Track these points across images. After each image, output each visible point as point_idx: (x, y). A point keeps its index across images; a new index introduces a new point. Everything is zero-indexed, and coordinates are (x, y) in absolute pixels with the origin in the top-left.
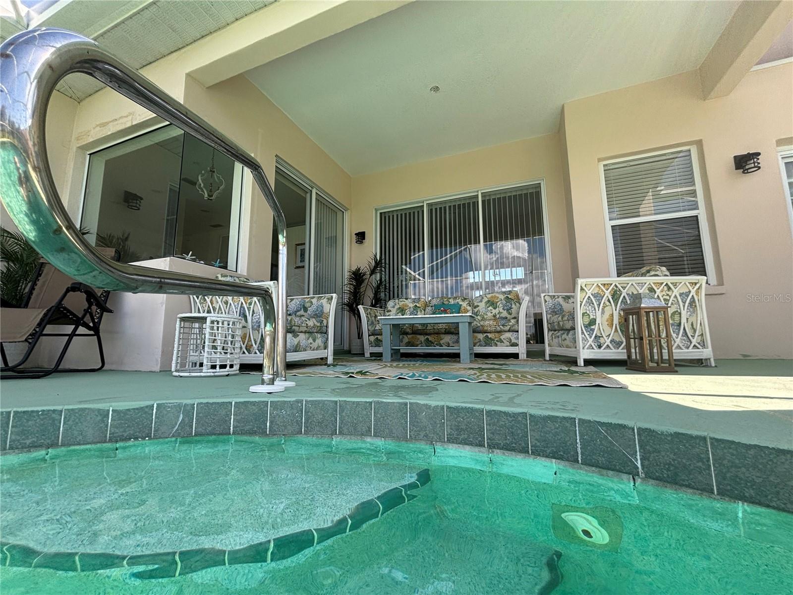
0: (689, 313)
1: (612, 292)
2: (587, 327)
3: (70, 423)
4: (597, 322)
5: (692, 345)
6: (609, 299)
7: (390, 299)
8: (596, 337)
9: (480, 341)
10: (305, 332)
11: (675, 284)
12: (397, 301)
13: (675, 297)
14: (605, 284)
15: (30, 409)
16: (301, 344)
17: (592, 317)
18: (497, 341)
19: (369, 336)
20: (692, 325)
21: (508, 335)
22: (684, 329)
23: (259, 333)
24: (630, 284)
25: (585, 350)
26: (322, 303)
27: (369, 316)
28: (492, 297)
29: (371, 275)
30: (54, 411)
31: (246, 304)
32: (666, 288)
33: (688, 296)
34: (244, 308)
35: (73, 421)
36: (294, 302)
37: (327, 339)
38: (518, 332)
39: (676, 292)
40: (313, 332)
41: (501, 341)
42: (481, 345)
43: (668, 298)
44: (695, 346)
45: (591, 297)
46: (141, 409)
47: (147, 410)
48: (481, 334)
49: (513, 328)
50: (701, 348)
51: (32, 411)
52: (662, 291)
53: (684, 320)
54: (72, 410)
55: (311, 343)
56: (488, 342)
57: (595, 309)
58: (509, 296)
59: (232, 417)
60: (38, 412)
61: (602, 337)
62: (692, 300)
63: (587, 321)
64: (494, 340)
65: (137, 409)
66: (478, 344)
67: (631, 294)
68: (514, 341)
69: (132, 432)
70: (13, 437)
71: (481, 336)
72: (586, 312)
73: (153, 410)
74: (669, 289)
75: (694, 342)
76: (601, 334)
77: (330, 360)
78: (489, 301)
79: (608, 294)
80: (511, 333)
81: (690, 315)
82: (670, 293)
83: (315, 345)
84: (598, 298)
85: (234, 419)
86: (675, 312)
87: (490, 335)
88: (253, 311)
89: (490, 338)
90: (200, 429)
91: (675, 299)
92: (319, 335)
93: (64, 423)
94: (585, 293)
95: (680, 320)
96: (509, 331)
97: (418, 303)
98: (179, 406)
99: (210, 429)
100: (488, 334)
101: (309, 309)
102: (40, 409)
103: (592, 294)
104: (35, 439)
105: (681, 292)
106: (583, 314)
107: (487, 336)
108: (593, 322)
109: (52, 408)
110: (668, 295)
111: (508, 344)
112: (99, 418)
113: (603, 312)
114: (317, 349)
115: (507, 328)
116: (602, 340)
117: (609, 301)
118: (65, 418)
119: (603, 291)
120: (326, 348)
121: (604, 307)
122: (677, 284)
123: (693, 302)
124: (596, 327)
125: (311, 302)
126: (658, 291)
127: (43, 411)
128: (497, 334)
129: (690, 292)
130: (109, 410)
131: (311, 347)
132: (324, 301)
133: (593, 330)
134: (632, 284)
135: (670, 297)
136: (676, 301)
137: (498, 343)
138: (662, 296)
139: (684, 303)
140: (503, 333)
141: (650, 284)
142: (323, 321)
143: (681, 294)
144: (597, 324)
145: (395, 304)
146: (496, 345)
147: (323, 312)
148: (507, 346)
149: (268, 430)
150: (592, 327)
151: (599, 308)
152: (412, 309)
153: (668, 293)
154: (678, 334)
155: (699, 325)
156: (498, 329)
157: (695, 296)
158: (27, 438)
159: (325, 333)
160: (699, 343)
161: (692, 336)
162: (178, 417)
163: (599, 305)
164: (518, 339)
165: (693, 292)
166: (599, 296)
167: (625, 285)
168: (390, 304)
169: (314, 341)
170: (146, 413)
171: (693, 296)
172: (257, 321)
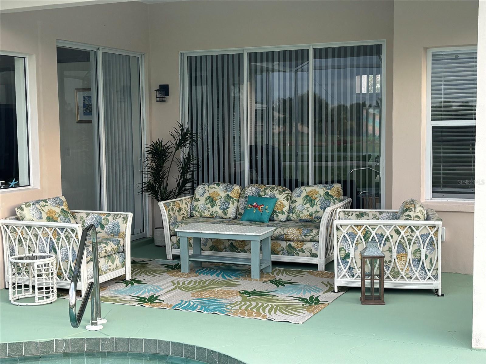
0: (429, 251)
1: (364, 232)
2: (343, 260)
3: (26, 347)
4: (351, 256)
5: (428, 277)
6: (361, 238)
7: (198, 185)
8: (349, 268)
9: (283, 250)
10: (105, 257)
11: (417, 227)
12: (206, 187)
13: (417, 237)
14: (358, 226)
15: (13, 342)
16: (102, 269)
17: (347, 251)
18: (299, 250)
19: (171, 236)
20: (431, 260)
21: (309, 245)
22: (423, 263)
23: (68, 264)
24: (379, 226)
25: (339, 279)
26: (118, 222)
27: (171, 213)
28: (311, 191)
29: (177, 149)
30: (20, 343)
31: (55, 239)
32: (409, 230)
33: (427, 237)
34: (53, 242)
35: (27, 346)
36: (90, 217)
37: (125, 258)
38: (318, 242)
39: (417, 233)
40: (111, 255)
41: (303, 251)
42: (283, 254)
43: (411, 238)
44: (430, 278)
45: (346, 236)
46: (50, 341)
47: (51, 342)
48: (285, 242)
49: (314, 239)
50: (434, 280)
51: (14, 343)
52: (407, 233)
53: (423, 257)
54: (26, 342)
55: (110, 266)
56: (291, 251)
57: (350, 246)
58: (329, 191)
59: (85, 344)
60: (15, 343)
61: (355, 268)
62: (431, 240)
63: (343, 254)
64: (296, 249)
65: (48, 341)
66: (281, 253)
67: (380, 234)
68: (314, 251)
69: (47, 350)
70: (9, 352)
71: (284, 244)
72: (343, 248)
73: (54, 342)
74: (412, 231)
75: (429, 274)
76: (354, 266)
77: (128, 277)
78: (307, 196)
79: (360, 234)
80: (312, 243)
81: (430, 253)
82: (412, 234)
83: (114, 266)
84: (352, 237)
85: (86, 345)
86: (417, 250)
87: (293, 244)
88: (61, 245)
89: (293, 248)
90: (73, 349)
91: (417, 239)
92: (117, 256)
93: (24, 347)
94: (341, 232)
95: (421, 256)
96: (311, 241)
97: (230, 191)
98: (64, 340)
99: (76, 349)
100: (292, 243)
101: (106, 226)
102: (16, 342)
103: (347, 234)
104: (16, 353)
105: (423, 234)
106: (340, 249)
107: (290, 245)
108: (347, 256)
109: (19, 341)
110: (411, 235)
111: (309, 254)
112: (35, 345)
113: (356, 248)
114: (116, 269)
115: (309, 238)
116: (354, 271)
117: (361, 239)
118: (24, 345)
119: (356, 231)
120: (123, 266)
121: (358, 244)
122: (420, 227)
123: (431, 242)
124: (350, 260)
125: (108, 220)
126: (402, 233)
127: (17, 343)
128: (299, 243)
129: (429, 233)
130: (38, 342)
131: (110, 269)
132: (120, 220)
133: (347, 262)
134: (380, 226)
135: (413, 237)
136: (418, 240)
137: (300, 253)
138: (407, 237)
139: (424, 242)
140: (305, 243)
141: (395, 227)
142: (119, 241)
143: (422, 236)
144: (351, 258)
145: (205, 192)
146: (298, 255)
147: (120, 232)
148: (308, 257)
149: (100, 349)
150: (347, 260)
151: (352, 244)
152: (223, 200)
153: (411, 234)
154: (417, 268)
155: (435, 261)
156: (301, 238)
157: (433, 237)
158: (13, 352)
159: (123, 252)
160: (434, 276)
161: (429, 270)
162: (64, 344)
163: (352, 243)
164: (318, 250)
165: (432, 233)
166: (352, 235)
167: (375, 227)
168: (199, 190)
169: (113, 263)
170: (51, 343)
171: (431, 237)
172: (65, 254)
